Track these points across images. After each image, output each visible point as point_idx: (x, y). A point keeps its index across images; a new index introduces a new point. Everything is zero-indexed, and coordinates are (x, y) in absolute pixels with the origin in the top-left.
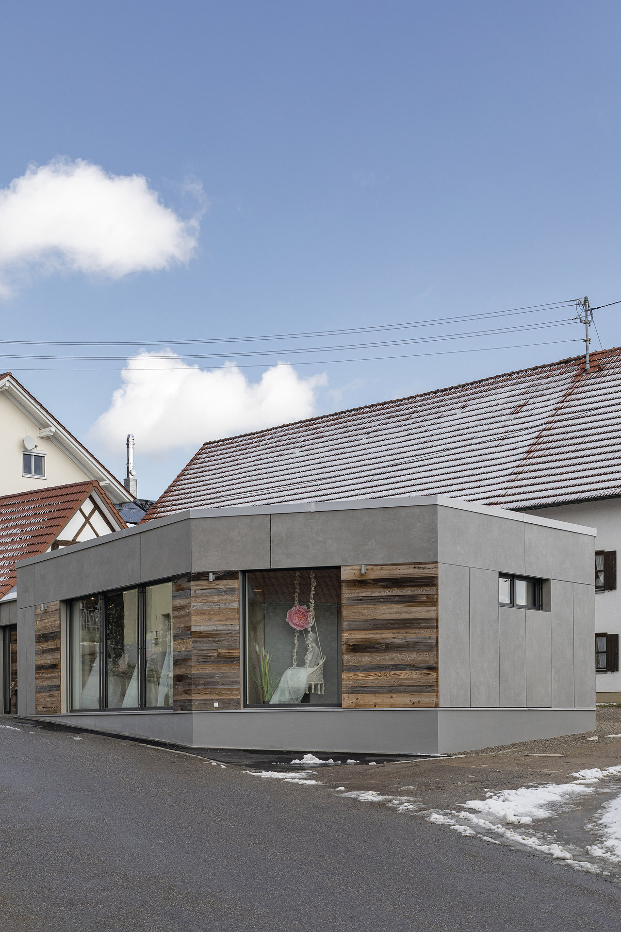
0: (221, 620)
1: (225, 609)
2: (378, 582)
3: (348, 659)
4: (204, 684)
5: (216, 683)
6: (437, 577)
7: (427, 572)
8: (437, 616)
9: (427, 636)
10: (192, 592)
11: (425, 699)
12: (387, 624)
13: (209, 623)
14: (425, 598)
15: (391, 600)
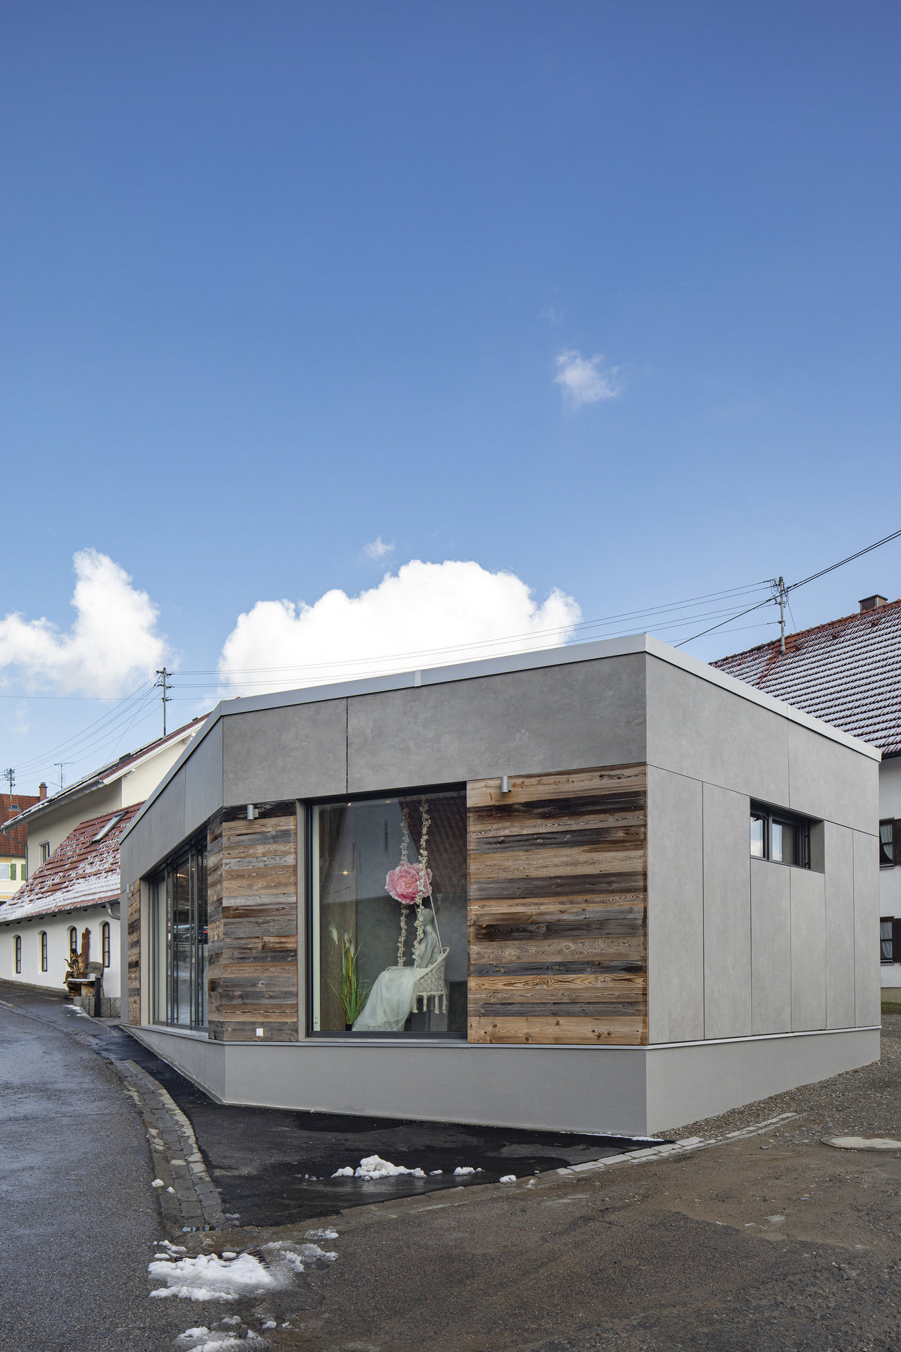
0: (268, 887)
1: (274, 868)
2: (532, 808)
3: (478, 953)
4: (241, 997)
5: (259, 995)
6: (644, 793)
7: (624, 783)
8: (645, 868)
9: (626, 906)
10: (225, 840)
11: (622, 1027)
12: (550, 886)
13: (249, 892)
14: (621, 834)
15: (558, 841)
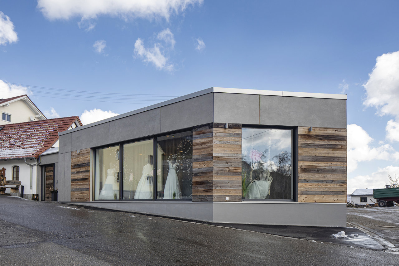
0: (230, 151)
1: (233, 145)
2: (316, 137)
3: (302, 176)
4: (220, 187)
5: (227, 186)
6: (346, 136)
7: (341, 133)
8: (346, 156)
9: (342, 166)
10: (214, 134)
11: (340, 198)
12: (322, 159)
13: (223, 152)
14: (340, 147)
15: (324, 146)
